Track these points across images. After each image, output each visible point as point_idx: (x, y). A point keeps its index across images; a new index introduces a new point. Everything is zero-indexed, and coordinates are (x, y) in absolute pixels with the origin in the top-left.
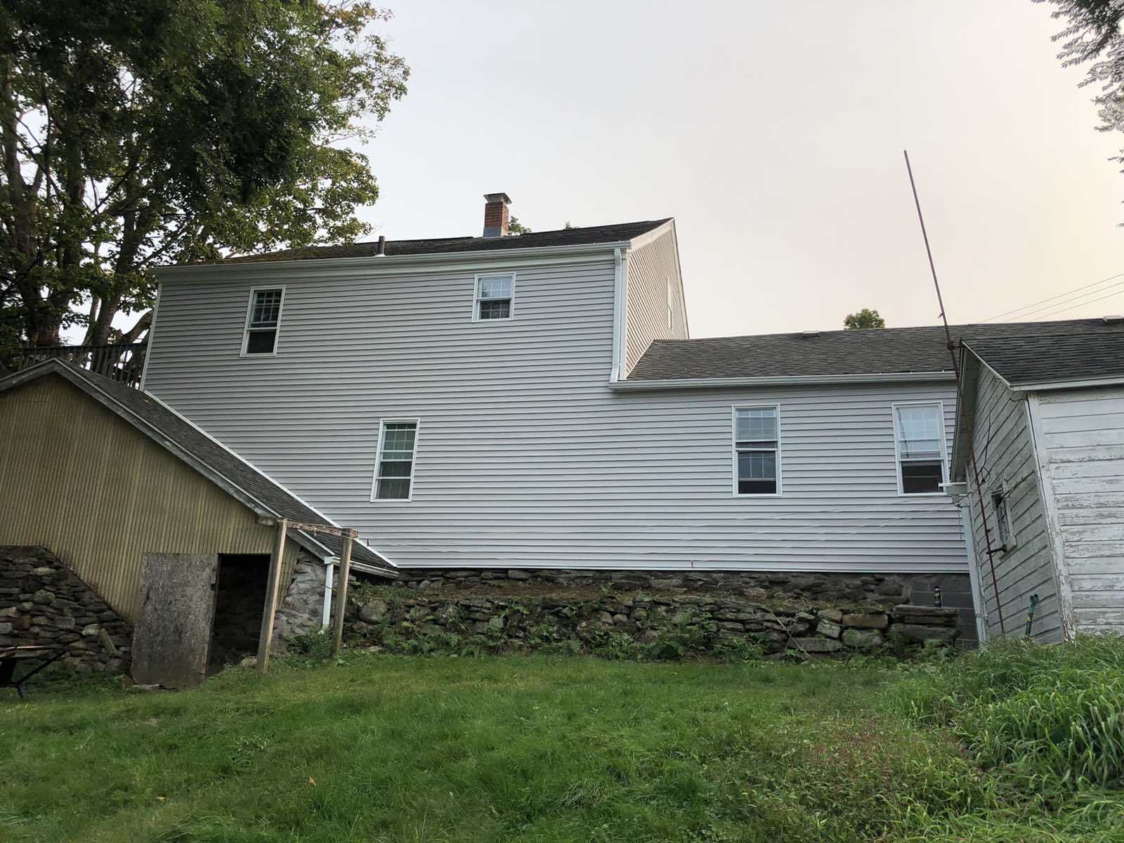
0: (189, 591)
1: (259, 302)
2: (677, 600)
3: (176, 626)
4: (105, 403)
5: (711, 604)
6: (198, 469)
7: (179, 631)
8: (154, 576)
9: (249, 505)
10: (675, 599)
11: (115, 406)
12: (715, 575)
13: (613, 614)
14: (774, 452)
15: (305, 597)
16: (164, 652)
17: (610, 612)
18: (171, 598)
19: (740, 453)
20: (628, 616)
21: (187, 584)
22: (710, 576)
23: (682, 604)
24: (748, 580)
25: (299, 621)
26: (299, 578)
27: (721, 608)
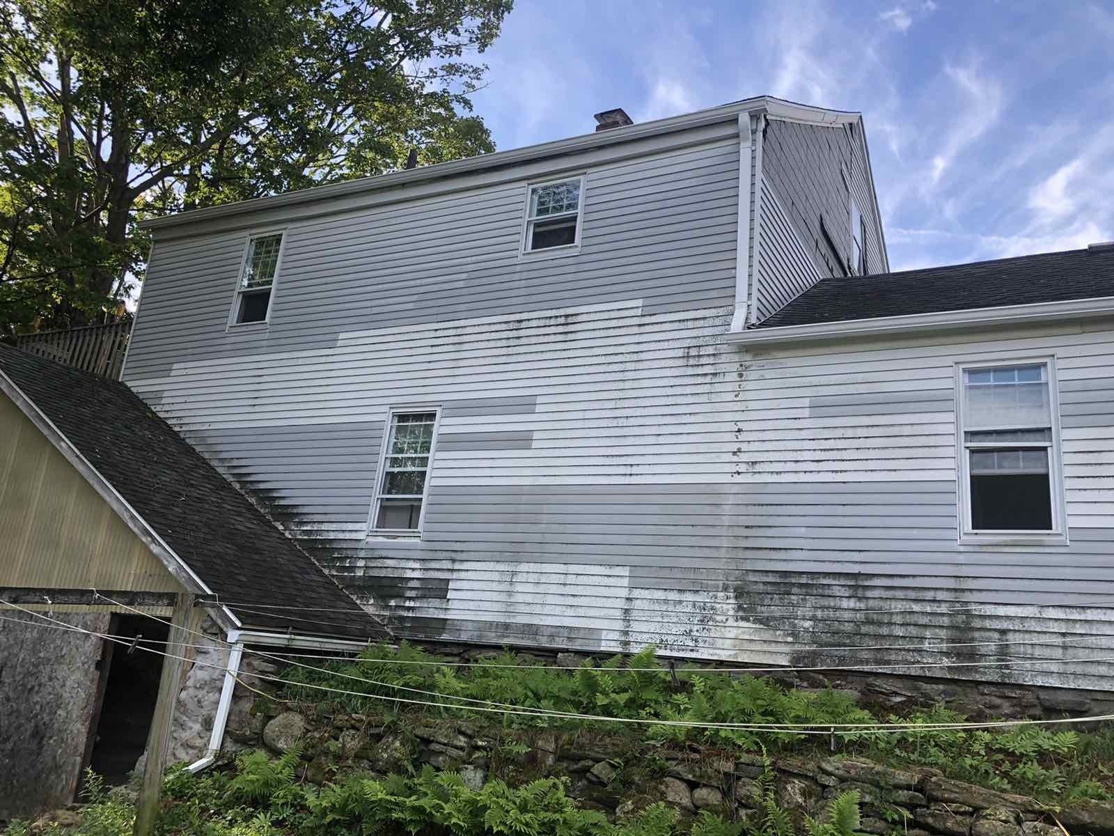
0: (62, 671)
1: (256, 253)
2: (829, 768)
3: (36, 726)
4: (5, 390)
5: (908, 787)
6: (91, 482)
7: (39, 735)
8: (11, 646)
9: (144, 540)
10: (824, 765)
11: (15, 394)
12: (928, 686)
13: (692, 786)
14: (1045, 449)
15: (200, 694)
16: (14, 766)
17: (688, 782)
18: (31, 682)
19: (973, 451)
20: (726, 794)
21: (60, 659)
22: (917, 689)
23: (842, 780)
24: (998, 701)
25: (185, 735)
26: (200, 661)
27: (937, 800)
